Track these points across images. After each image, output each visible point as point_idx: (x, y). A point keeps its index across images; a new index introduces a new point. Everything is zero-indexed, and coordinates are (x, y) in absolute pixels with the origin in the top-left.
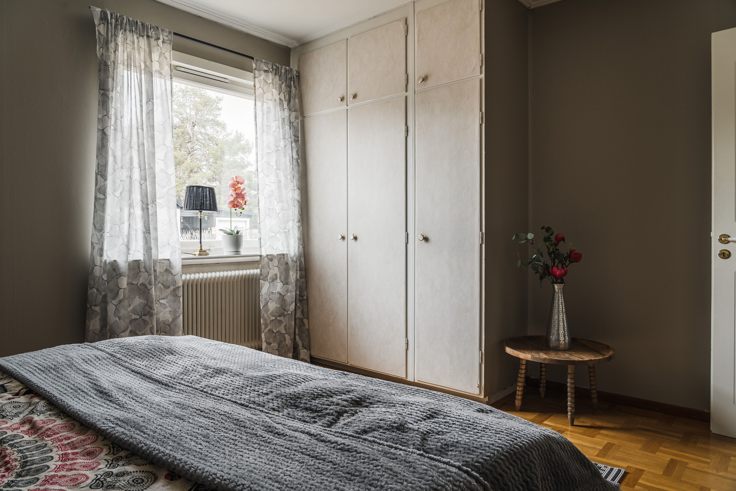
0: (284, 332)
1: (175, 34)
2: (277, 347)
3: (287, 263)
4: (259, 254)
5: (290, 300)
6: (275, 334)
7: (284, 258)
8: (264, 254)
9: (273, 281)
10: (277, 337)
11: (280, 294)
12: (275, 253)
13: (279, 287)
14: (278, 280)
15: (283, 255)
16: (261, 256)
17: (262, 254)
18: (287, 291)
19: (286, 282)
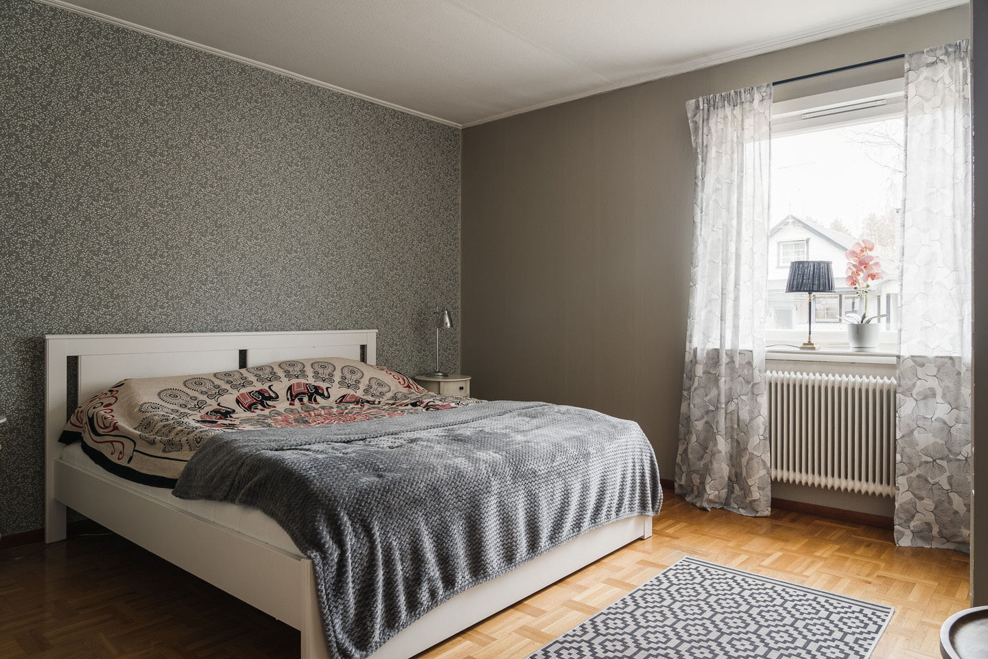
0: (947, 487)
1: (774, 84)
2: (933, 507)
3: (959, 373)
4: (896, 353)
5: (963, 437)
6: (931, 486)
7: (953, 365)
8: (905, 353)
9: (925, 398)
10: (935, 492)
11: (945, 423)
12: (931, 354)
13: (941, 410)
14: (939, 399)
15: (951, 358)
16: (898, 357)
17: (901, 354)
18: (957, 420)
19: (955, 406)
